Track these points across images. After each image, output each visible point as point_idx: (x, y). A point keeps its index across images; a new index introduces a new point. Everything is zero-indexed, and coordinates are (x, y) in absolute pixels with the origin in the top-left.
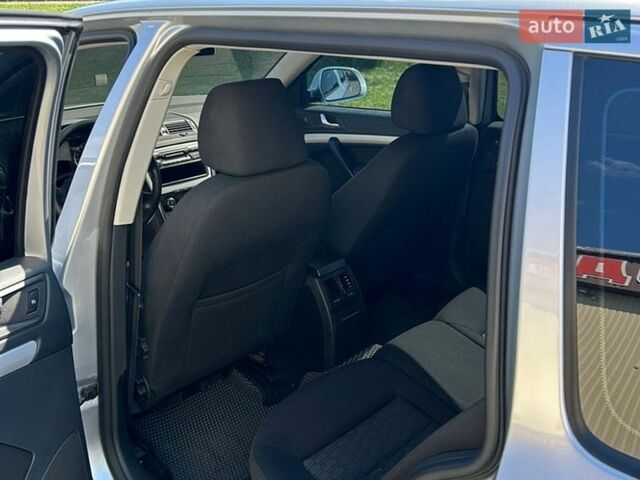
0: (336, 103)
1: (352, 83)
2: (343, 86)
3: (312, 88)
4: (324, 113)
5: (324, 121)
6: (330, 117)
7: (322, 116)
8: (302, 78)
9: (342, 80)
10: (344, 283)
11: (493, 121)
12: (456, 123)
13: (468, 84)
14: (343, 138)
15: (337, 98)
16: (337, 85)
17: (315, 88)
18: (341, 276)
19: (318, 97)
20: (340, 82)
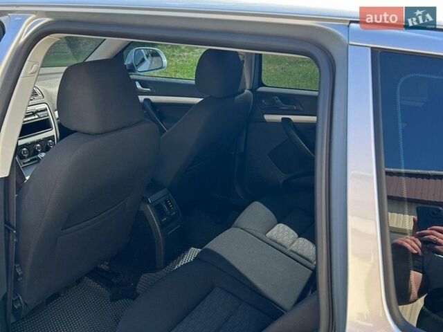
0: (146, 73)
1: (155, 58)
2: (148, 61)
3: (127, 62)
4: (138, 80)
5: (139, 86)
6: (143, 83)
7: (137, 83)
8: (120, 56)
9: (147, 56)
10: (168, 206)
11: (259, 87)
12: (240, 90)
13: (243, 61)
14: (154, 99)
15: (146, 70)
16: (143, 60)
17: (129, 63)
18: (166, 201)
19: (132, 69)
20: (145, 58)
